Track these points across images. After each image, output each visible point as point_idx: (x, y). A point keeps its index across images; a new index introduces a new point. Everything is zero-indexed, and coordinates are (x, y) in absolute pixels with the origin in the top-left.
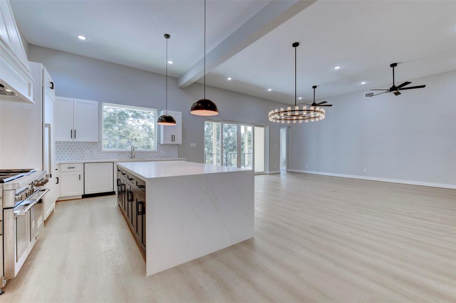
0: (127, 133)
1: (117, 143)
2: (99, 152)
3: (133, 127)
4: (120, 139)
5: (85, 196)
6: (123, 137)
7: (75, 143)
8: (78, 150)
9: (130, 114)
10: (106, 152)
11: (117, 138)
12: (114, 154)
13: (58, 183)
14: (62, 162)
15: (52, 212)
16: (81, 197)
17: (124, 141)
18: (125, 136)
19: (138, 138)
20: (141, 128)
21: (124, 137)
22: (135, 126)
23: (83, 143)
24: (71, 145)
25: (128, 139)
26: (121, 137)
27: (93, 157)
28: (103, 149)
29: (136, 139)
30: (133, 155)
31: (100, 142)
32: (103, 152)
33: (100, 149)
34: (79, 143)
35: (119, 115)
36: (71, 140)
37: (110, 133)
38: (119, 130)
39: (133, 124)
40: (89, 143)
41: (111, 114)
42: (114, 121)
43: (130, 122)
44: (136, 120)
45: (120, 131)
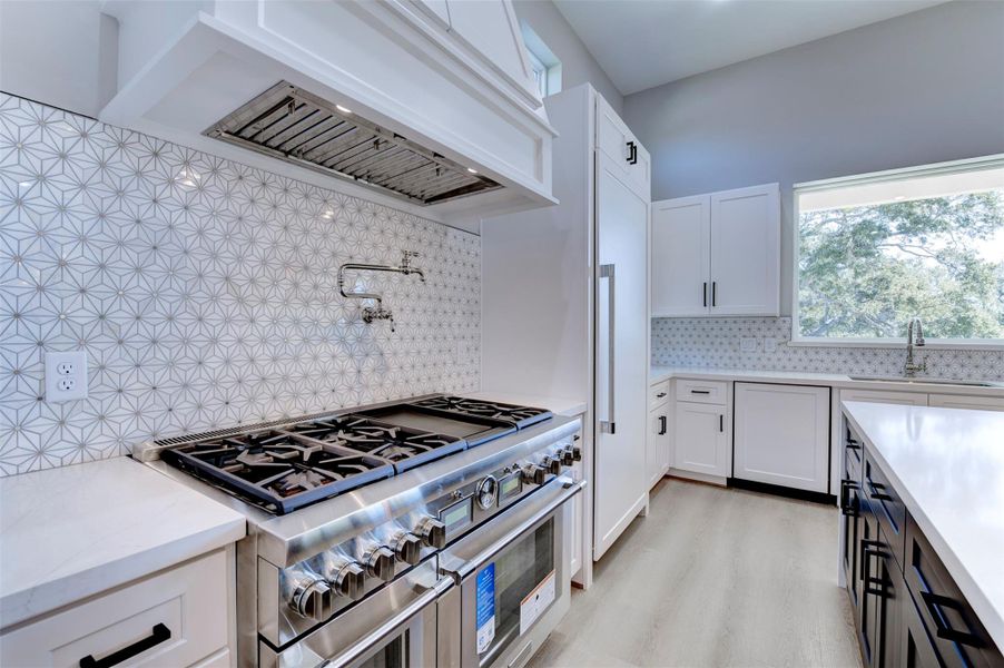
0: (882, 282)
1: (849, 314)
2: (783, 347)
3: (902, 263)
4: (860, 301)
5: (735, 484)
6: (868, 296)
7: (717, 319)
8: (724, 340)
9: (893, 226)
10: (806, 348)
11: (849, 300)
12: (834, 355)
13: (662, 433)
14: (678, 371)
15: (640, 517)
16: (725, 483)
17: (871, 308)
18: (875, 293)
19: (919, 296)
20: (932, 263)
21: (870, 297)
22: (910, 261)
23: (736, 319)
24: (706, 326)
25: (885, 300)
26: (864, 296)
27: (764, 361)
28: (799, 336)
29: (911, 301)
30: (917, 361)
31: (786, 314)
32: (796, 349)
33: (789, 335)
34: (725, 318)
35: (854, 233)
36: (705, 312)
37: (830, 285)
38: (857, 274)
39: (905, 256)
40: (753, 319)
41: (830, 236)
42: (839, 255)
43: (892, 249)
44: (916, 240)
45: (859, 280)
